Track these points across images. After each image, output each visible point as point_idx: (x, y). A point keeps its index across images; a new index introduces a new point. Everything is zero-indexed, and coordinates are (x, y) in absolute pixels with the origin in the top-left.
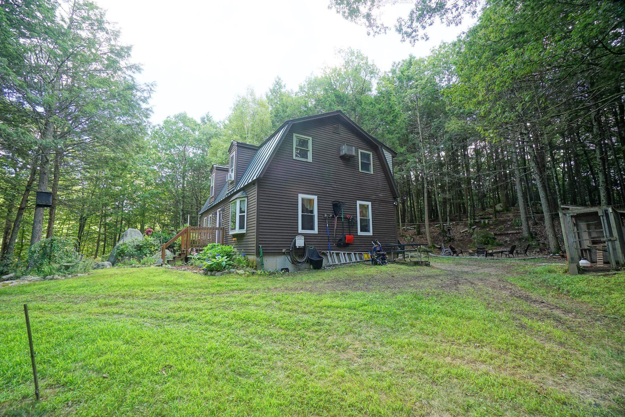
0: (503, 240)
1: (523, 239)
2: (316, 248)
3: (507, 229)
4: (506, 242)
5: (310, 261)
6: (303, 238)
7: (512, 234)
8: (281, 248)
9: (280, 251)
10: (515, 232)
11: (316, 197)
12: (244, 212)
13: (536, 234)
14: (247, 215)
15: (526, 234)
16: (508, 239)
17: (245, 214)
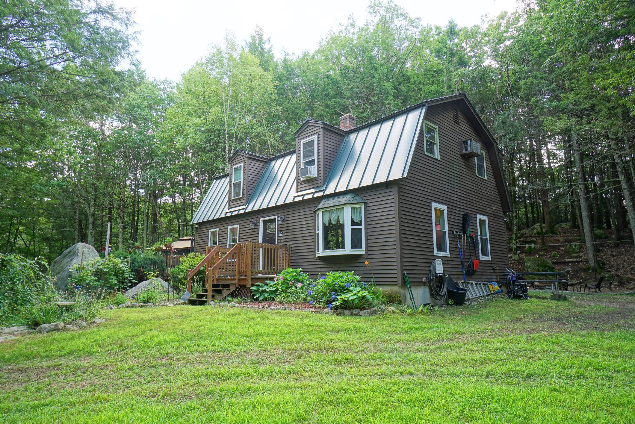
0: (563, 270)
1: (589, 269)
2: (452, 276)
3: (562, 256)
4: (568, 272)
5: (451, 294)
6: (442, 263)
7: (572, 262)
8: (421, 276)
9: (420, 280)
10: (575, 260)
11: (446, 207)
12: (360, 224)
13: (604, 264)
14: (366, 228)
15: (592, 263)
16: (569, 269)
17: (363, 227)
